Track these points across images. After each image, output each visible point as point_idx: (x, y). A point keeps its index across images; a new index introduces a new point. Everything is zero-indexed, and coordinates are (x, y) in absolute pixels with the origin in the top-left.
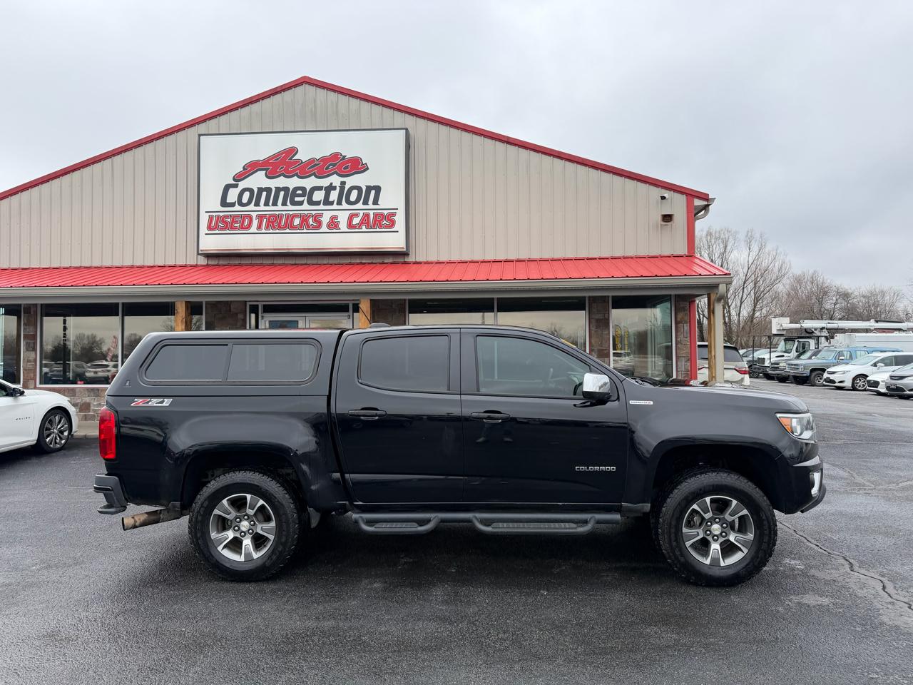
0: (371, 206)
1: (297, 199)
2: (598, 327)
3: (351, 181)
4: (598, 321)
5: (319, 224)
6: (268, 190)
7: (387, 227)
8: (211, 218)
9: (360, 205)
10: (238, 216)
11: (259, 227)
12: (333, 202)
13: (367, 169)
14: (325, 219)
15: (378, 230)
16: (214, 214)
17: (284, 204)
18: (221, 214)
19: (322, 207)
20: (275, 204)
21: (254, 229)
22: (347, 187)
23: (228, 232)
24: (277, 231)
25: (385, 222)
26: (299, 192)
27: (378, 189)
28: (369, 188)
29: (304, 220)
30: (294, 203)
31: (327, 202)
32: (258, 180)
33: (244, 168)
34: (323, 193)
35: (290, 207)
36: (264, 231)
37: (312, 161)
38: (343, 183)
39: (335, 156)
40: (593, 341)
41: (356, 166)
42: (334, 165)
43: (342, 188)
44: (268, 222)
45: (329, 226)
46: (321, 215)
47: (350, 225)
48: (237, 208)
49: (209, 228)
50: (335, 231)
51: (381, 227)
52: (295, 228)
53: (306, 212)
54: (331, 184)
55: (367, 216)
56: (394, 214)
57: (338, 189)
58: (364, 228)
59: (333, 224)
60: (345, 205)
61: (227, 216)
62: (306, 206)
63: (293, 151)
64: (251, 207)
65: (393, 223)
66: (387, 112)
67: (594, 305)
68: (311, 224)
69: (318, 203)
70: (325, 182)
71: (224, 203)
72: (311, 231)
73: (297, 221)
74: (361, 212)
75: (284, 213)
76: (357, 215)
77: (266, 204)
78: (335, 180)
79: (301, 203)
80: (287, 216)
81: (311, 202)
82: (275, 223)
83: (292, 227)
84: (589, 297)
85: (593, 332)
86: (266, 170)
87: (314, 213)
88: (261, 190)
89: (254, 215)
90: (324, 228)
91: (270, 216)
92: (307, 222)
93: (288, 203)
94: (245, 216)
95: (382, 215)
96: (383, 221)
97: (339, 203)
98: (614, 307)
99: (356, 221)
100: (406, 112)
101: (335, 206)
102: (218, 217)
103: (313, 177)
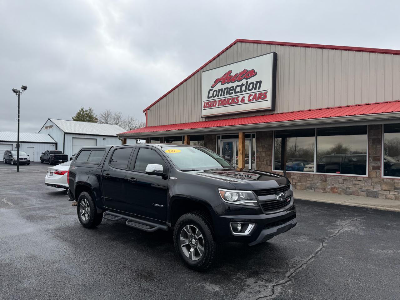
0: (257, 90)
1: (231, 92)
2: (373, 143)
3: (250, 81)
4: (374, 140)
5: (238, 101)
6: (222, 90)
7: (264, 99)
8: (205, 103)
9: (253, 91)
10: (212, 101)
11: (219, 105)
12: (243, 91)
13: (257, 74)
14: (240, 99)
15: (260, 101)
16: (206, 102)
17: (227, 95)
18: (208, 101)
19: (239, 94)
20: (224, 95)
21: (217, 106)
22: (248, 83)
23: (209, 108)
24: (224, 106)
25: (263, 97)
26: (232, 89)
27: (260, 82)
28: (257, 82)
29: (233, 99)
30: (230, 94)
31: (241, 91)
32: (219, 86)
33: (215, 82)
34: (240, 87)
35: (229, 95)
36: (220, 106)
37: (237, 74)
38: (247, 82)
39: (245, 71)
40: (370, 151)
41: (253, 73)
42: (244, 75)
43: (247, 84)
44: (221, 102)
45: (241, 101)
46: (239, 97)
47: (249, 100)
48: (212, 98)
49: (204, 107)
50: (243, 103)
51: (261, 99)
52: (230, 104)
53: (233, 97)
54: (243, 83)
55: (255, 95)
56: (266, 93)
57: (245, 85)
58: (254, 101)
59: (243, 100)
60: (247, 92)
61: (209, 102)
62: (234, 94)
63: (230, 72)
64: (216, 97)
65: (266, 97)
66: (268, 46)
67: (372, 131)
68: (235, 101)
69: (238, 92)
70: (240, 83)
71: (209, 97)
72: (235, 104)
73: (230, 101)
74: (253, 94)
75: (226, 98)
76: (252, 95)
77: (221, 96)
78: (244, 81)
79: (232, 93)
80: (227, 99)
81: (236, 92)
82: (224, 103)
83: (229, 104)
84: (369, 126)
85: (370, 146)
86: (221, 82)
87: (236, 96)
88: (219, 90)
89: (217, 100)
90: (240, 103)
91: (222, 100)
92: (234, 101)
93: (228, 94)
94: (215, 101)
95: (262, 93)
96: (262, 96)
97: (245, 91)
98: (385, 132)
99: (251, 98)
100: (276, 44)
101: (244, 93)
102: (207, 103)
103: (237, 81)
